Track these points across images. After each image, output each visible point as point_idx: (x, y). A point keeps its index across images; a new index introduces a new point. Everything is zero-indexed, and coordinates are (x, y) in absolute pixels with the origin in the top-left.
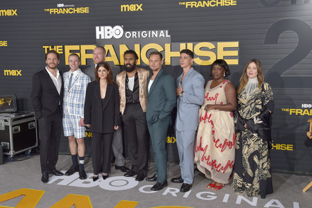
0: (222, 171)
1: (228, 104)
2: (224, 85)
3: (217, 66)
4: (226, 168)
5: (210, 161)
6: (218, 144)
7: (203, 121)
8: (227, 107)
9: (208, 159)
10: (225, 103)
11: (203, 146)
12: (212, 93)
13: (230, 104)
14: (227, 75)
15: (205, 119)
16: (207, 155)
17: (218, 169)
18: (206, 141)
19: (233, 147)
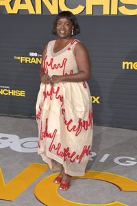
0: (77, 161)
1: (80, 72)
2: (72, 47)
3: (63, 20)
4: (82, 155)
5: (62, 150)
6: (71, 127)
7: (48, 97)
8: (80, 76)
9: (58, 148)
10: (75, 71)
11: (50, 131)
12: (58, 59)
13: (82, 72)
14: (76, 33)
15: (51, 95)
16: (56, 143)
17: (72, 159)
18: (54, 124)
19: (89, 127)
